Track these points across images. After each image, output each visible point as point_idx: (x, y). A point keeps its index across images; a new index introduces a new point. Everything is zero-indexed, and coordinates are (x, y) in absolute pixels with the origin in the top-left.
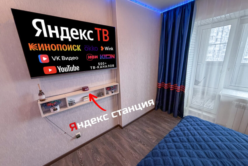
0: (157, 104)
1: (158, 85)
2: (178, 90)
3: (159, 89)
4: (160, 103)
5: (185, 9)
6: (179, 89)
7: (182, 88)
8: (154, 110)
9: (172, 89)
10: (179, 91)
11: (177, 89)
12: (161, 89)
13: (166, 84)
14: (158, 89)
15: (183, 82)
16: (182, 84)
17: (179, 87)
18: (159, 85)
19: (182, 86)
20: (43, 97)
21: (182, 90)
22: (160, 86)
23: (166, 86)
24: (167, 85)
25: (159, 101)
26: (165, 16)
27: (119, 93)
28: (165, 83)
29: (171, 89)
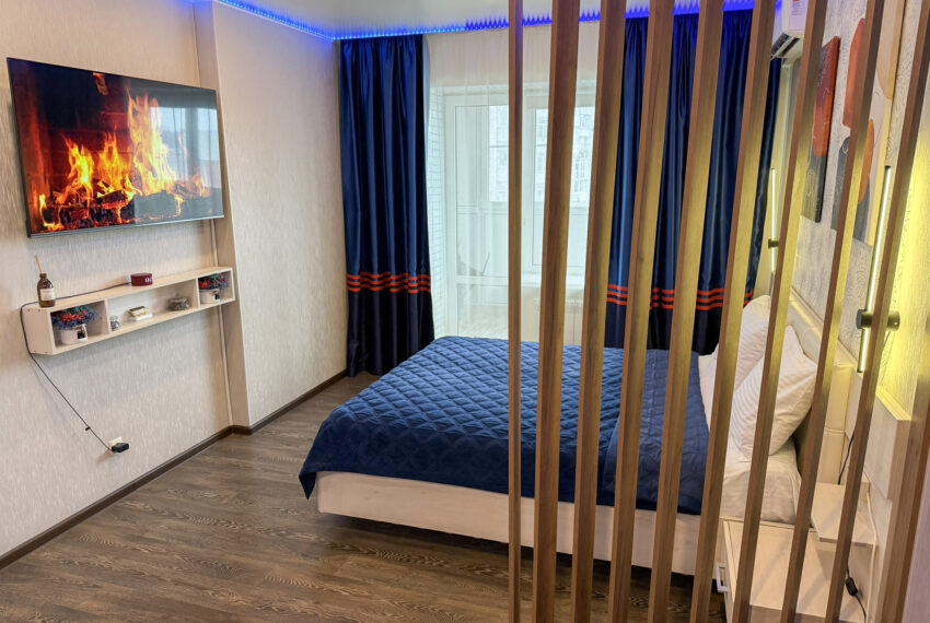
0: (354, 353)
1: (352, 283)
2: (413, 288)
3: (356, 297)
4: (364, 350)
5: (402, 48)
6: (415, 285)
7: (422, 282)
8: (347, 378)
9: (397, 287)
10: (416, 291)
11: (410, 285)
12: (360, 294)
13: (376, 276)
14: (350, 295)
15: (423, 262)
16: (423, 270)
17: (415, 278)
18: (353, 280)
19: (423, 276)
20: (51, 294)
21: (422, 289)
22: (357, 283)
23: (376, 282)
24: (379, 279)
25: (359, 339)
26: (348, 53)
27: (233, 299)
28: (372, 272)
29: (393, 290)
